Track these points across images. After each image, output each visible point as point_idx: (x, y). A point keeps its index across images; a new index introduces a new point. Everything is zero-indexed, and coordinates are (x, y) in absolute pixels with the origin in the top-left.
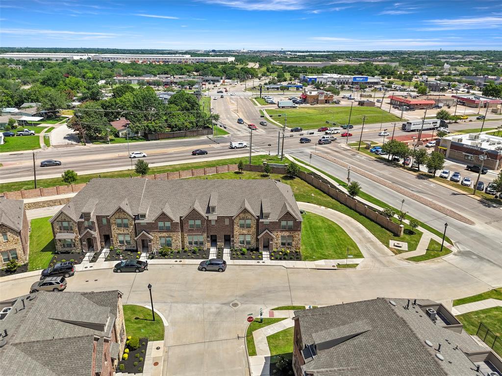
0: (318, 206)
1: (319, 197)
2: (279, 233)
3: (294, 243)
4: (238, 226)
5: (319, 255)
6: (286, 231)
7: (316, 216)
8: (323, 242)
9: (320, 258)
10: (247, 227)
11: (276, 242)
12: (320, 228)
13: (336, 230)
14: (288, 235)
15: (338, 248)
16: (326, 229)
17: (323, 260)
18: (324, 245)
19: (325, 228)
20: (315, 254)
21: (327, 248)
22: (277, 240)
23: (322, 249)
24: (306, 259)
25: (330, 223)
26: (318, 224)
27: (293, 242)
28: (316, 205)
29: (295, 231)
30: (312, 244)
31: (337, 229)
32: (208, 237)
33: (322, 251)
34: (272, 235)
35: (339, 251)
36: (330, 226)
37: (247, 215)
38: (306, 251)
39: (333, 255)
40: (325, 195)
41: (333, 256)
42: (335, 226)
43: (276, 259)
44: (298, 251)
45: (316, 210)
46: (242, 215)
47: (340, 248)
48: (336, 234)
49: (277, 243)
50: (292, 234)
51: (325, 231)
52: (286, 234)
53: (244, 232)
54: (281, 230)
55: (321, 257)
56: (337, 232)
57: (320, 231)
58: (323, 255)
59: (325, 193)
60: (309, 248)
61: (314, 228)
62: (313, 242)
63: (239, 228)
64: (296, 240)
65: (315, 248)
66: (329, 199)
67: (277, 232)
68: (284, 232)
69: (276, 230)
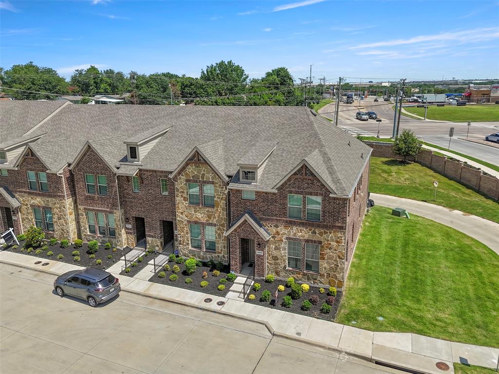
0: (446, 210)
1: (453, 194)
2: (282, 229)
3: (324, 265)
4: (185, 199)
5: (400, 316)
6: (302, 224)
7: (432, 225)
8: (429, 282)
9: (401, 327)
10: (206, 206)
11: (275, 253)
12: (434, 247)
13: (481, 260)
14: (306, 237)
15: (475, 307)
16: (451, 254)
17: (409, 335)
18: (428, 288)
19: (446, 251)
20: (387, 310)
21: (436, 300)
22: (277, 248)
23: (418, 301)
24: (352, 318)
25: (467, 242)
26: (432, 239)
27: (321, 262)
28: (440, 207)
29: (326, 227)
30: (391, 280)
31: (484, 256)
32: (127, 220)
33: (416, 306)
34: (261, 231)
35: (478, 317)
36: (462, 249)
37: (203, 169)
38: (364, 296)
39: (453, 324)
40: (468, 191)
41: (451, 329)
42: (480, 250)
43: (262, 301)
44: (334, 289)
45: (436, 215)
46: (191, 170)
47: (483, 309)
48: (480, 269)
49: (275, 258)
50: (317, 237)
51: (446, 257)
52: (303, 233)
53: (199, 215)
54: (287, 221)
55: (403, 323)
56: (482, 265)
57: (429, 255)
58: (414, 317)
59: (468, 187)
60: (375, 288)
61: (416, 247)
62: (396, 277)
63: (186, 203)
64: (331, 258)
65: (396, 292)
66: (477, 198)
67: (277, 226)
68: (295, 228)
69: (275, 218)
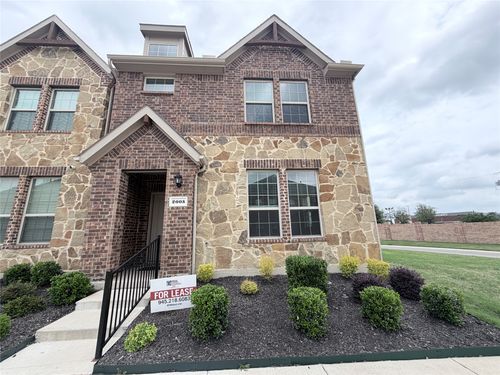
2: (234, 146)
11: (219, 204)
14: (289, 155)
22: (222, 191)
50: (310, 153)
52: (280, 149)
54: (244, 129)
67: (222, 141)
68: (262, 139)
69: (218, 123)
